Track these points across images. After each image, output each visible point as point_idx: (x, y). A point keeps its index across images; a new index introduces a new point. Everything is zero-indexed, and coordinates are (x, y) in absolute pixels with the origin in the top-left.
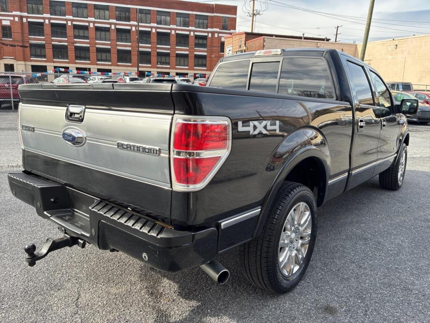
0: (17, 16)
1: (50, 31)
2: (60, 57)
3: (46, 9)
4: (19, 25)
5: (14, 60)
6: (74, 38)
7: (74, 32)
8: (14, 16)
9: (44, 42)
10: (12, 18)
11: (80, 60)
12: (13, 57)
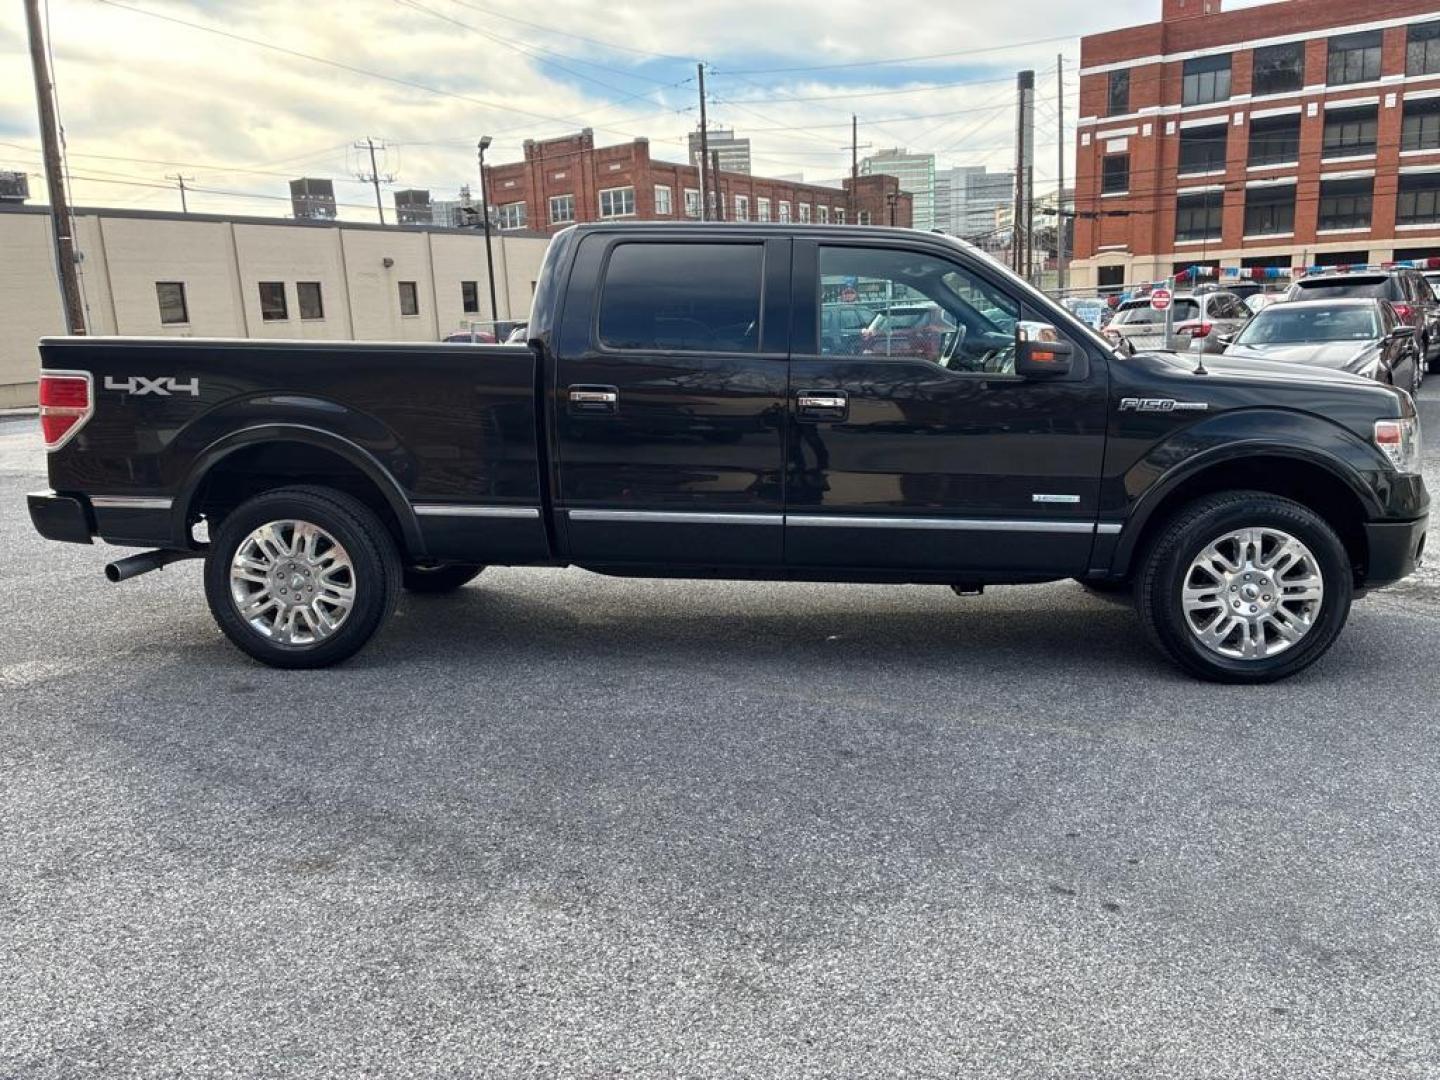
0: (1147, 120)
1: (1246, 147)
2: (1268, 225)
3: (1240, 81)
4: (1153, 148)
5: (1125, 254)
6: (1325, 156)
7: (1324, 136)
8: (1140, 123)
9: (1222, 187)
10: (1134, 130)
11: (1335, 228)
12: (1125, 246)
